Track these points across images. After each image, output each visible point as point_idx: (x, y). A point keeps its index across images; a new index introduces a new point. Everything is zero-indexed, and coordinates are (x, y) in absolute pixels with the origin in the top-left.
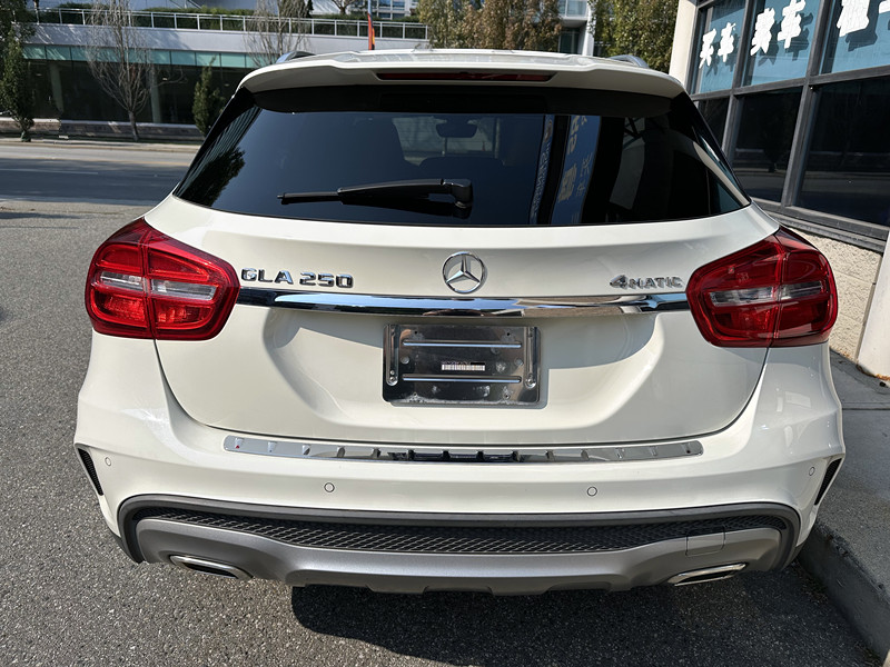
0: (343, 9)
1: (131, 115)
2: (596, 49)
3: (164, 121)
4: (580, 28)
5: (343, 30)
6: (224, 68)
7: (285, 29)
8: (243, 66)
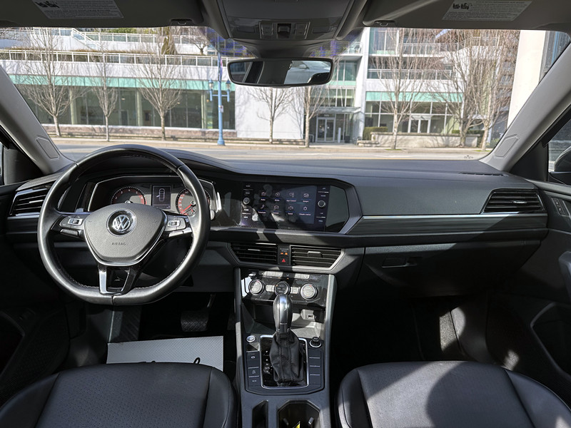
0: (202, 50)
1: (55, 120)
2: (369, 73)
3: (79, 124)
4: (357, 61)
5: (202, 63)
6: (121, 88)
7: (162, 62)
8: (134, 86)
